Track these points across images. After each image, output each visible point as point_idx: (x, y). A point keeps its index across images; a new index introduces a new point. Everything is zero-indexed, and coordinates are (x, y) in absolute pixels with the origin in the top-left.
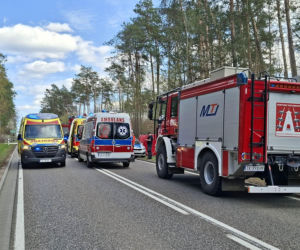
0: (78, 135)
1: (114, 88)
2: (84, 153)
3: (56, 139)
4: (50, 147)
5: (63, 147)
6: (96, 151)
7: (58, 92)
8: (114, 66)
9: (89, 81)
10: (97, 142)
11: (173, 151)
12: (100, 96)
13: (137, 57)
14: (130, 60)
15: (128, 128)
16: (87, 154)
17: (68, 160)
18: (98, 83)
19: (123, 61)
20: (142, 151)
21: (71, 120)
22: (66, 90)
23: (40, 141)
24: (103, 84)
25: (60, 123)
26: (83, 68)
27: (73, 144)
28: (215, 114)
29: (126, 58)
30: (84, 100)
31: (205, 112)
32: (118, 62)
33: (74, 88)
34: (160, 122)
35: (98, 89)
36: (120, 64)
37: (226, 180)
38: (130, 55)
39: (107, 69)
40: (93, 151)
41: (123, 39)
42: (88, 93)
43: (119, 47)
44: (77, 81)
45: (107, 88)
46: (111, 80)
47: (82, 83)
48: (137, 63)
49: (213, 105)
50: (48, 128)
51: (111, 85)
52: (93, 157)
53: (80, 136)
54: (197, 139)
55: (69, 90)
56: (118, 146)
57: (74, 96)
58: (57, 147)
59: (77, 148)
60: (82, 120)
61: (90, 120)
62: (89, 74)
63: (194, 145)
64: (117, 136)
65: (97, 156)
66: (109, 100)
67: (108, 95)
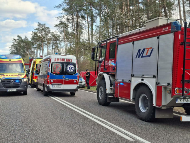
0: (37, 71)
1: (61, 39)
2: (41, 85)
3: (20, 74)
4: (15, 80)
5: (25, 80)
6: (51, 83)
7: (22, 41)
8: (62, 23)
9: (44, 33)
10: (52, 77)
11: (111, 85)
12: (51, 44)
13: (78, 17)
14: (73, 19)
15: (75, 67)
16: (43, 85)
17: (29, 90)
18: (50, 35)
19: (68, 19)
20: (83, 83)
21: (31, 60)
22: (27, 40)
23: (8, 76)
24: (53, 36)
25: (23, 62)
26: (40, 24)
27: (32, 77)
28: (149, 56)
29: (70, 17)
30: (40, 47)
31: (140, 54)
32: (64, 20)
33: (33, 38)
34: (100, 62)
35: (50, 39)
36: (66, 22)
37: (160, 110)
38: (72, 15)
39: (56, 26)
40: (48, 83)
41: (68, 4)
42: (43, 42)
43: (65, 10)
44: (35, 34)
45: (56, 38)
46: (58, 33)
47: (38, 34)
48: (77, 21)
49: (148, 49)
50: (14, 65)
51: (59, 37)
52: (48, 87)
53: (38, 72)
54: (133, 76)
55: (30, 40)
56: (67, 80)
57: (33, 44)
58: (20, 80)
59: (35, 81)
60: (40, 60)
61: (46, 60)
62: (44, 29)
63: (130, 81)
64: (67, 73)
65: (51, 87)
66: (57, 47)
67: (57, 44)
